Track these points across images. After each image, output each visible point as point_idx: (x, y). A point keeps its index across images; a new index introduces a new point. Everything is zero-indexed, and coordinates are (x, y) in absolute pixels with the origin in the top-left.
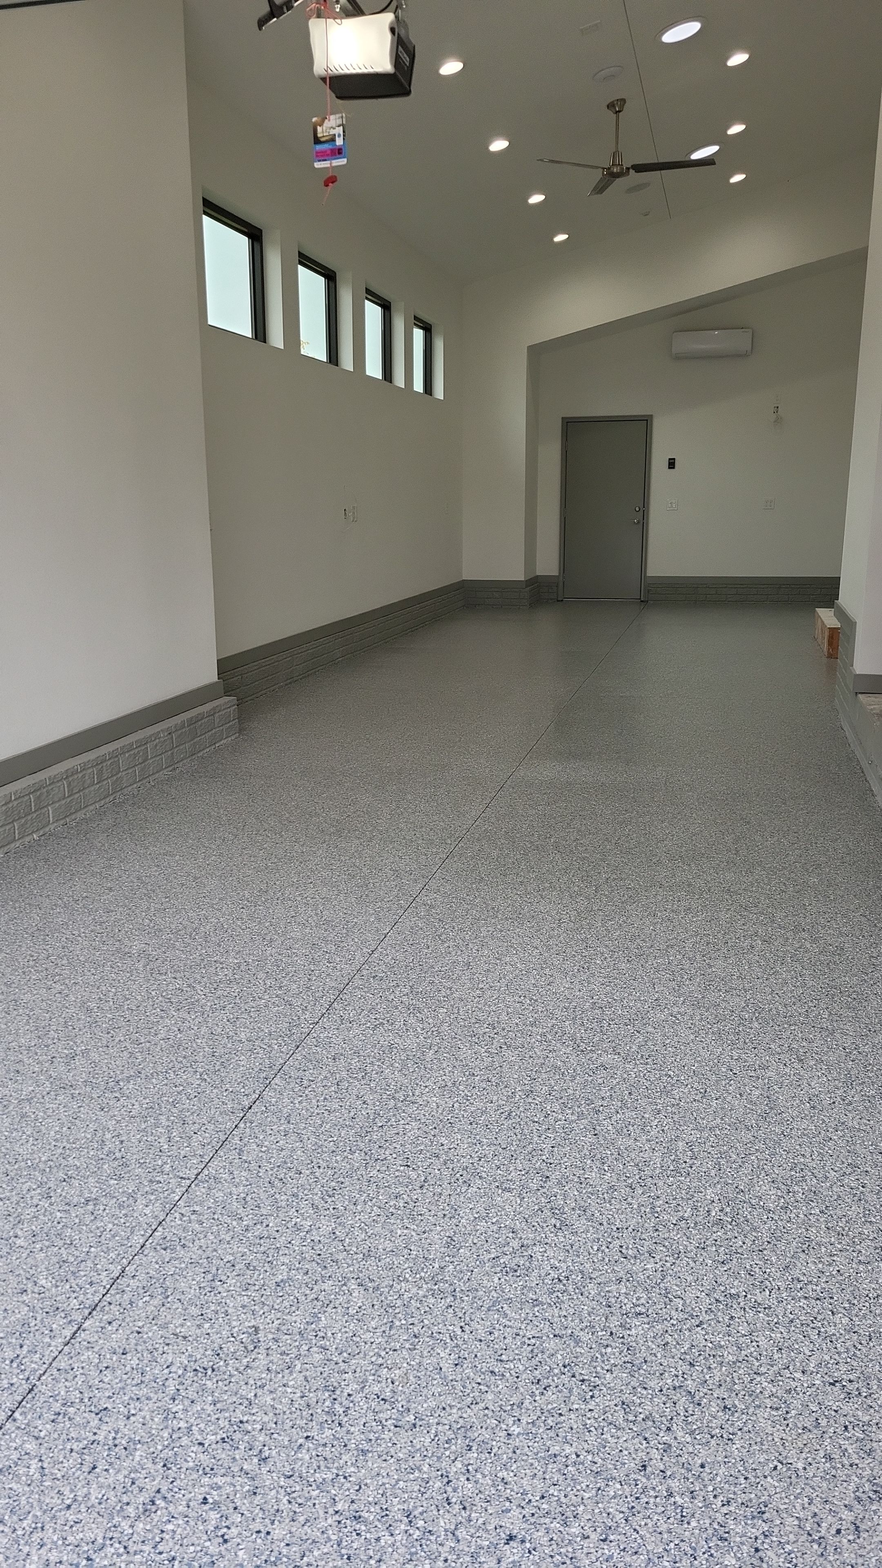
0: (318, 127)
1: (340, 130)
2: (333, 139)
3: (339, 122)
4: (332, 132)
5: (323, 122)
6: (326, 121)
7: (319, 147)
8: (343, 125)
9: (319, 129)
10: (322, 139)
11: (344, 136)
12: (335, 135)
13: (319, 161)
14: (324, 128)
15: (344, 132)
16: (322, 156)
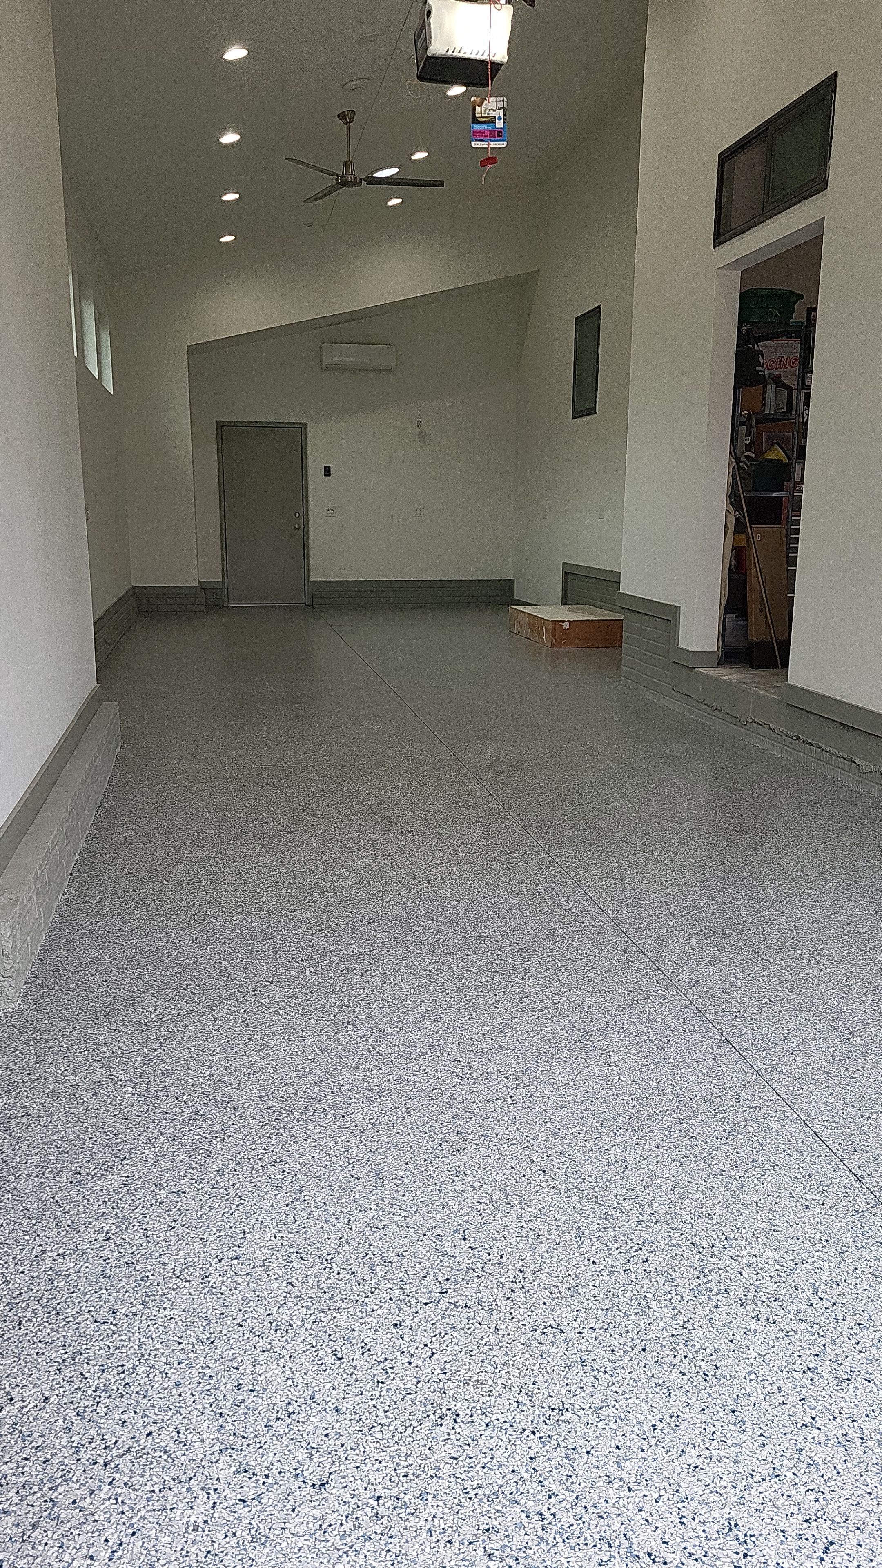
0: (477, 107)
1: (501, 113)
2: (492, 121)
3: (500, 105)
4: (492, 114)
5: (483, 103)
6: (485, 102)
7: (476, 127)
8: (503, 108)
9: (478, 109)
10: (480, 120)
11: (505, 119)
12: (495, 117)
13: (477, 140)
14: (483, 109)
15: (505, 115)
16: (480, 136)
